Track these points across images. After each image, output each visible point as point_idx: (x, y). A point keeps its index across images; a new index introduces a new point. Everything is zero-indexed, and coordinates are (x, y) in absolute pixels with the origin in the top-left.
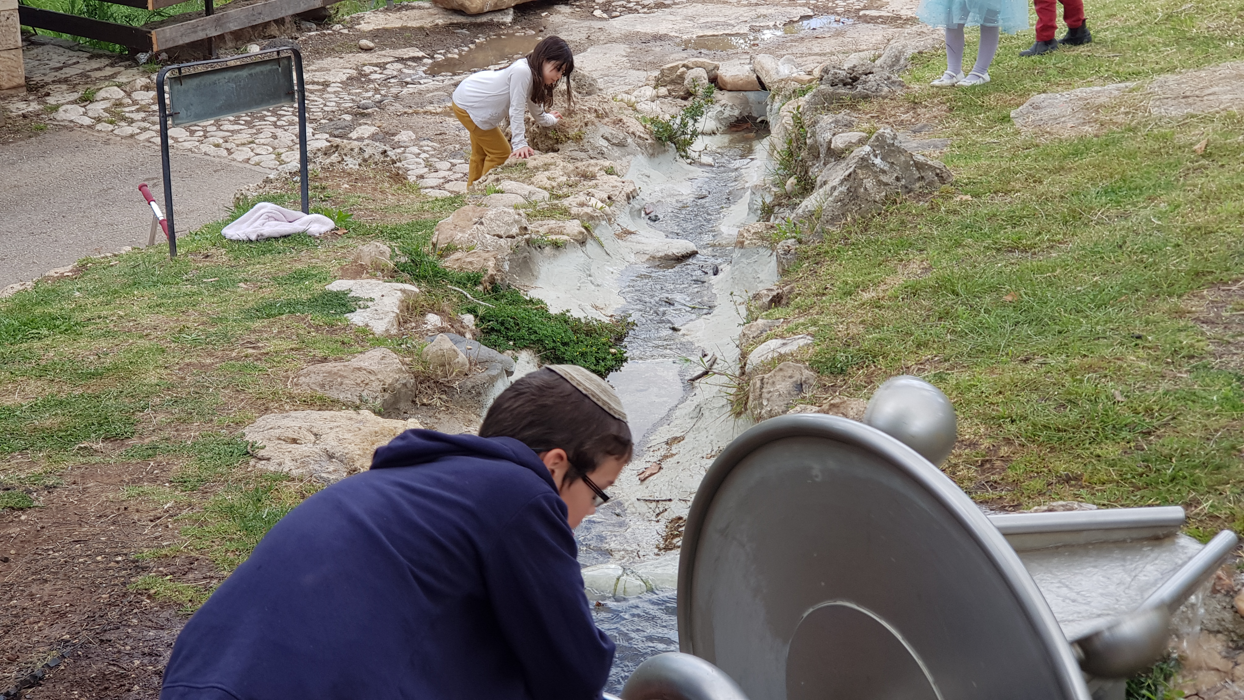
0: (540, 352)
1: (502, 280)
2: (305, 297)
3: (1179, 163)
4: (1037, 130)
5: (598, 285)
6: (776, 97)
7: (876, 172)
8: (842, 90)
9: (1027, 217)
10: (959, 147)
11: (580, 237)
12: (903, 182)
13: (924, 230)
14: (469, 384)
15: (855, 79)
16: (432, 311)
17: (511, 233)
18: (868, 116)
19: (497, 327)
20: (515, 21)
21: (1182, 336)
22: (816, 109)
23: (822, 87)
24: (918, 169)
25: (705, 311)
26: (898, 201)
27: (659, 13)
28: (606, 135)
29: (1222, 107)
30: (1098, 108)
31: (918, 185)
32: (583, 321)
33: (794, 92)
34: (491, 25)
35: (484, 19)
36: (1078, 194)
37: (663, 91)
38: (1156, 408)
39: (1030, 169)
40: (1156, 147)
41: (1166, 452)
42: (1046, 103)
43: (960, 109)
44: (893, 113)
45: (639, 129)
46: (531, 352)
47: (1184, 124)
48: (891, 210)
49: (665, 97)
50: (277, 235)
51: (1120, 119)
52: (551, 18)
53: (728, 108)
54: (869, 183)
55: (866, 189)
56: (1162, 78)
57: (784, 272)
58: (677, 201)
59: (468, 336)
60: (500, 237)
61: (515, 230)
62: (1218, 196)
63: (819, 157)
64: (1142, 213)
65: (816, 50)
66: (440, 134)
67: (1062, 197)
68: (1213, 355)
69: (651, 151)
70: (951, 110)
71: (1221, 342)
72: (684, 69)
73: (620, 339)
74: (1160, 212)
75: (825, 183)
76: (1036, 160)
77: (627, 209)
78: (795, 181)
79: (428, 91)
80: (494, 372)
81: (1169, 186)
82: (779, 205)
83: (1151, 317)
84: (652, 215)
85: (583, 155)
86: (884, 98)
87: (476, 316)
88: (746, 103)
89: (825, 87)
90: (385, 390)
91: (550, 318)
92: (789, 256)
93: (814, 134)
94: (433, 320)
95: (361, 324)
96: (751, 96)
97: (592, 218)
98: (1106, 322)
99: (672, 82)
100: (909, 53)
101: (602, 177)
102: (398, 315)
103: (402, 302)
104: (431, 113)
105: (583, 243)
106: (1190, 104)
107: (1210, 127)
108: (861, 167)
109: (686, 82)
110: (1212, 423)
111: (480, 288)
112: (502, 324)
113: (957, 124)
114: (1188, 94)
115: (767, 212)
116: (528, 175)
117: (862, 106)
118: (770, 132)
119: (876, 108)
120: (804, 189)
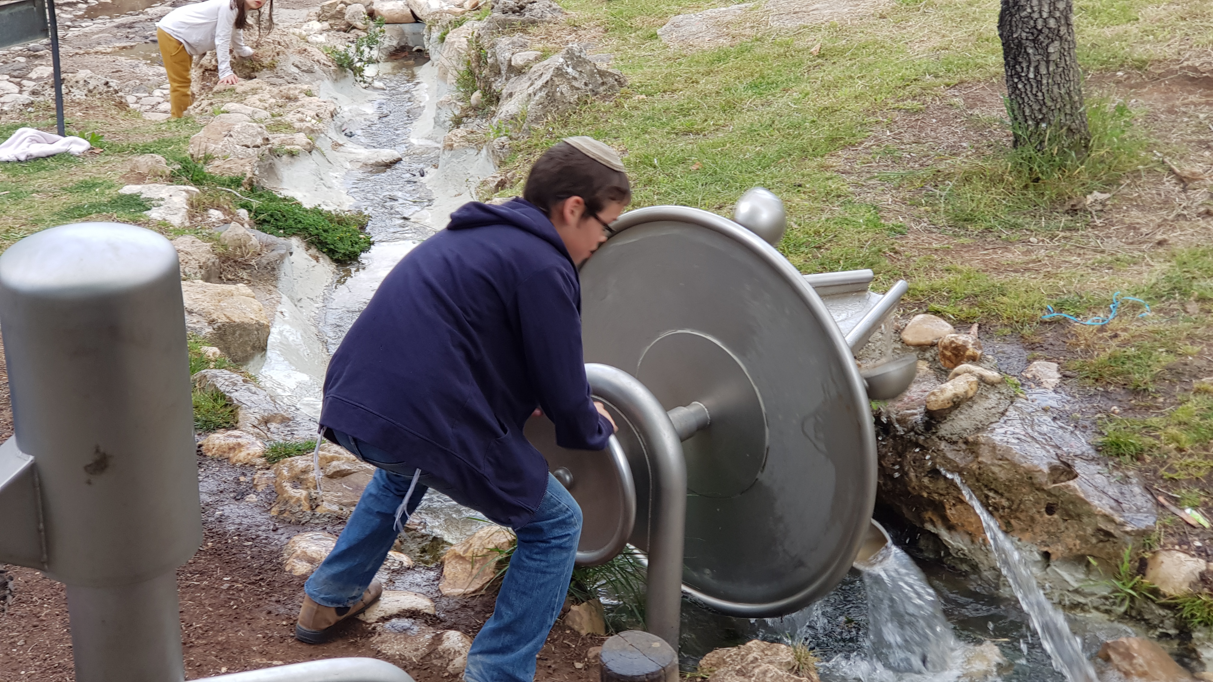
0: (306, 238)
1: (257, 182)
2: (105, 200)
3: (801, 62)
4: (681, 44)
5: (329, 187)
6: (433, 28)
7: (569, 79)
8: (513, 17)
9: (694, 108)
10: (622, 60)
11: (308, 147)
12: (590, 86)
13: (615, 122)
14: (264, 261)
15: (522, 8)
16: (213, 208)
17: (256, 143)
18: (539, 38)
19: (268, 219)
21: (830, 182)
22: (493, 34)
23: (496, 14)
24: (601, 76)
25: (426, 204)
26: (589, 102)
28: (296, 63)
29: (825, 19)
30: (727, 25)
31: (602, 88)
32: (333, 213)
33: (450, 22)
36: (729, 89)
37: (326, 25)
38: (822, 230)
39: (686, 73)
40: (782, 51)
41: (835, 257)
42: (684, 22)
43: (613, 30)
44: (558, 35)
45: (323, 58)
46: (298, 238)
47: (799, 32)
48: (584, 109)
49: (328, 30)
50: (44, 155)
51: (748, 32)
53: (387, 39)
54: (564, 88)
55: (562, 93)
57: (502, 163)
58: (365, 120)
59: (247, 226)
60: (249, 147)
61: (259, 141)
62: (835, 85)
63: (500, 73)
64: (781, 101)
66: (117, 72)
67: (717, 92)
68: (853, 193)
69: (334, 77)
70: (606, 31)
71: (856, 185)
72: (343, 5)
73: (363, 227)
74: (794, 99)
75: (511, 95)
76: (690, 66)
77: (333, 126)
78: (480, 95)
79: (93, 33)
80: (283, 252)
81: (798, 80)
82: (467, 116)
83: (806, 172)
84: (347, 131)
85: (280, 81)
86: (549, 22)
87: (250, 211)
88: (402, 34)
89: (498, 15)
90: (201, 267)
91: (307, 211)
92: (504, 150)
93: (494, 54)
94: (215, 214)
95: (159, 219)
96: (408, 28)
97: (313, 131)
98: (772, 178)
99: (333, 17)
101: (305, 99)
102: (188, 211)
103: (188, 200)
104: (102, 53)
105: (310, 152)
106: (801, 18)
107: (819, 36)
108: (557, 76)
109: (346, 17)
110: (863, 237)
111: (242, 189)
112: (272, 216)
113: (615, 42)
114: (797, 10)
115: (457, 122)
116: (241, 98)
117: (532, 30)
118: (429, 59)
119: (544, 31)
120: (490, 102)
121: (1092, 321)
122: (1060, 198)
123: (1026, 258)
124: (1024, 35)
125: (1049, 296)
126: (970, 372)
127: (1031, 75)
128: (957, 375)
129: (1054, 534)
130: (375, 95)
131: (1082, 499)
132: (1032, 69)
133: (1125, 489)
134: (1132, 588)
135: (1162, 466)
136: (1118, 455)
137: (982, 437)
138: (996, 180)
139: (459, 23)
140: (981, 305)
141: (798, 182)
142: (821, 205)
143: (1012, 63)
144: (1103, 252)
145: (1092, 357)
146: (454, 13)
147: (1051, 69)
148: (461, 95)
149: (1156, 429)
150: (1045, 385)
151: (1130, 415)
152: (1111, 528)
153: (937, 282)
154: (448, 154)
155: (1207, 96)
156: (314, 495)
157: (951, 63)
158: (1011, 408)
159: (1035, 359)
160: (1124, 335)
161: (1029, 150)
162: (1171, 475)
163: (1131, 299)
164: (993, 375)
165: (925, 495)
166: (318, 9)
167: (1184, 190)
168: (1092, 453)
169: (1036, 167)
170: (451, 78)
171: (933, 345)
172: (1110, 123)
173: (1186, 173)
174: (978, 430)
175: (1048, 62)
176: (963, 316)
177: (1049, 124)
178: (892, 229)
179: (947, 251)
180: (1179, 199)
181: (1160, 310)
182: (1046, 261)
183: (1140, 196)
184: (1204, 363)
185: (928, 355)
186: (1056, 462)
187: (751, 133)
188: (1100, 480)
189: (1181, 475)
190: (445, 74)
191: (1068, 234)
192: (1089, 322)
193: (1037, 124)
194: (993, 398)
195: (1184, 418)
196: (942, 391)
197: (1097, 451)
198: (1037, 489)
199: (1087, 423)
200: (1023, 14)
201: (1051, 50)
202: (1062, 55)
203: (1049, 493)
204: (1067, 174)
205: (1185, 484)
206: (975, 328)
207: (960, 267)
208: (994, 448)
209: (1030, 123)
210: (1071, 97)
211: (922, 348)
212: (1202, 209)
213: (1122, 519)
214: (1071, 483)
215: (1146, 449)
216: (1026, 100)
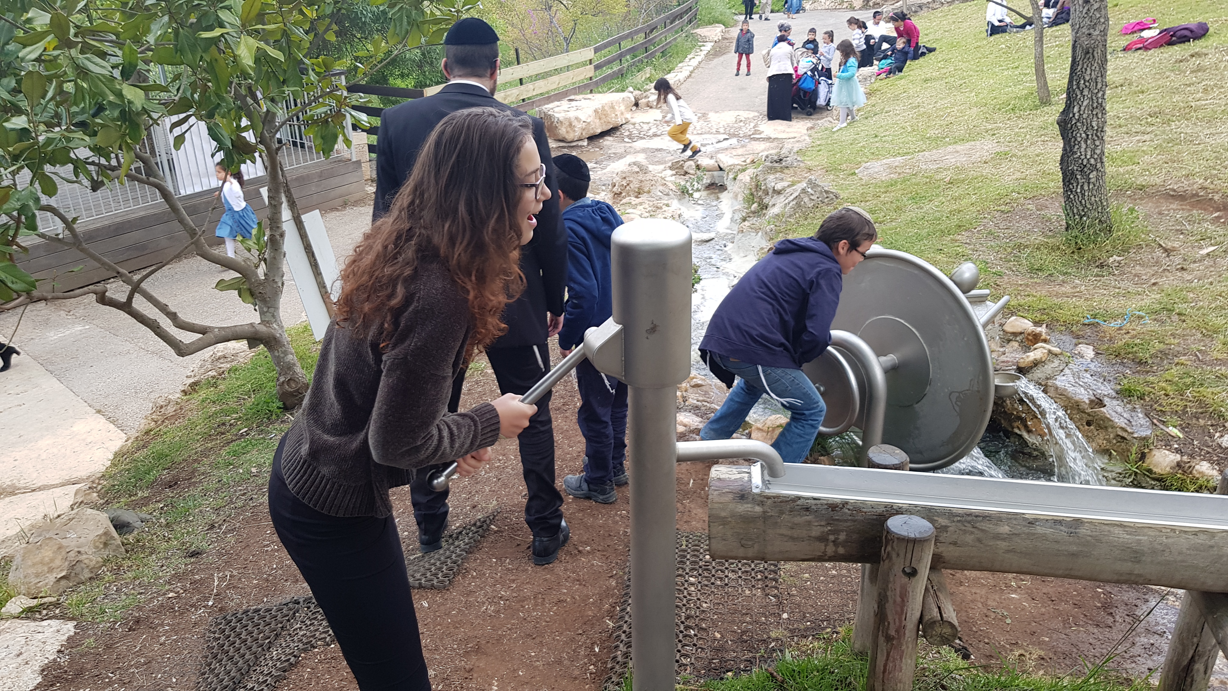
3: (939, 187)
4: (870, 177)
6: (730, 173)
7: (809, 195)
8: (776, 165)
10: (837, 186)
12: (820, 199)
15: (781, 160)
18: (790, 175)
20: (588, 145)
22: (765, 174)
24: (826, 193)
27: (656, 139)
28: (661, 190)
29: (952, 164)
30: (895, 168)
33: (739, 170)
34: (577, 146)
35: (574, 144)
36: (898, 200)
37: (674, 172)
39: (873, 192)
40: (928, 180)
42: (870, 167)
43: (830, 171)
45: (674, 188)
47: (937, 171)
49: (675, 175)
51: (907, 171)
52: (605, 143)
53: (706, 179)
54: (806, 200)
56: (922, 153)
62: (959, 198)
63: (768, 193)
64: (928, 206)
65: (735, 154)
67: (891, 202)
69: (679, 198)
70: (827, 171)
73: (696, 272)
74: (936, 205)
75: (774, 205)
76: (875, 189)
78: (757, 205)
81: (937, 195)
82: (750, 217)
83: (944, 243)
85: (653, 199)
86: (795, 167)
88: (713, 176)
89: (768, 163)
93: (765, 184)
96: (715, 173)
98: (925, 246)
99: (677, 168)
100: (795, 150)
101: (665, 208)
106: (938, 164)
107: (949, 172)
108: (802, 193)
109: (685, 168)
114: (935, 160)
115: (744, 220)
116: (635, 206)
117: (786, 171)
118: (726, 189)
119: (793, 172)
120: (762, 209)
121: (1114, 324)
122: (1094, 259)
123: (1073, 291)
124: (1075, 168)
125: (1087, 310)
126: (1044, 348)
127: (1079, 190)
128: (1036, 349)
129: (1091, 437)
130: (699, 207)
131: (1108, 418)
132: (1079, 187)
133: (1133, 414)
134: (1136, 468)
135: (1156, 403)
136: (1129, 396)
137: (1050, 382)
138: (1055, 248)
139: (744, 170)
140: (1048, 314)
141: (940, 248)
142: (953, 260)
143: (1067, 184)
144: (1119, 288)
145: (1114, 343)
146: (742, 165)
147: (1091, 187)
148: (746, 206)
149: (1152, 383)
150: (1085, 357)
151: (1137, 375)
152: (1125, 435)
153: (1022, 302)
154: (740, 235)
155: (1181, 205)
156: (685, 395)
157: (1028, 186)
158: (1066, 368)
159: (1080, 343)
160: (1133, 333)
161: (1075, 232)
162: (1161, 408)
163: (1138, 313)
164: (1056, 350)
165: (1015, 413)
166: (670, 164)
167: (1168, 256)
168: (1114, 394)
169: (1079, 241)
170: (740, 198)
171: (1021, 333)
172: (1124, 218)
173: (1168, 247)
174: (1047, 379)
175: (1089, 183)
176: (1037, 319)
177: (1088, 217)
178: (995, 273)
179: (1027, 285)
180: (1165, 261)
181: (1155, 320)
182: (1085, 292)
183: (1141, 259)
184: (1182, 349)
185: (1018, 339)
186: (1093, 398)
187: (911, 223)
188: (1119, 409)
189: (1168, 409)
190: (736, 196)
191: (1098, 279)
192: (1112, 325)
193: (1081, 218)
194: (1056, 362)
195: (1170, 378)
196: (1028, 357)
197: (1117, 393)
198: (1082, 412)
199: (1111, 379)
200: (1075, 156)
201: (1091, 176)
202: (1097, 179)
203: (1089, 415)
204: (1098, 246)
205: (1169, 414)
206: (1044, 326)
207: (1035, 294)
208: (1057, 388)
209: (1077, 217)
210: (1102, 203)
211: (1015, 334)
212: (1179, 267)
213: (1132, 431)
214: (1102, 409)
215: (1147, 393)
216: (1075, 204)
